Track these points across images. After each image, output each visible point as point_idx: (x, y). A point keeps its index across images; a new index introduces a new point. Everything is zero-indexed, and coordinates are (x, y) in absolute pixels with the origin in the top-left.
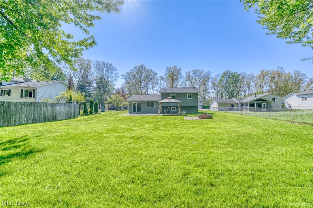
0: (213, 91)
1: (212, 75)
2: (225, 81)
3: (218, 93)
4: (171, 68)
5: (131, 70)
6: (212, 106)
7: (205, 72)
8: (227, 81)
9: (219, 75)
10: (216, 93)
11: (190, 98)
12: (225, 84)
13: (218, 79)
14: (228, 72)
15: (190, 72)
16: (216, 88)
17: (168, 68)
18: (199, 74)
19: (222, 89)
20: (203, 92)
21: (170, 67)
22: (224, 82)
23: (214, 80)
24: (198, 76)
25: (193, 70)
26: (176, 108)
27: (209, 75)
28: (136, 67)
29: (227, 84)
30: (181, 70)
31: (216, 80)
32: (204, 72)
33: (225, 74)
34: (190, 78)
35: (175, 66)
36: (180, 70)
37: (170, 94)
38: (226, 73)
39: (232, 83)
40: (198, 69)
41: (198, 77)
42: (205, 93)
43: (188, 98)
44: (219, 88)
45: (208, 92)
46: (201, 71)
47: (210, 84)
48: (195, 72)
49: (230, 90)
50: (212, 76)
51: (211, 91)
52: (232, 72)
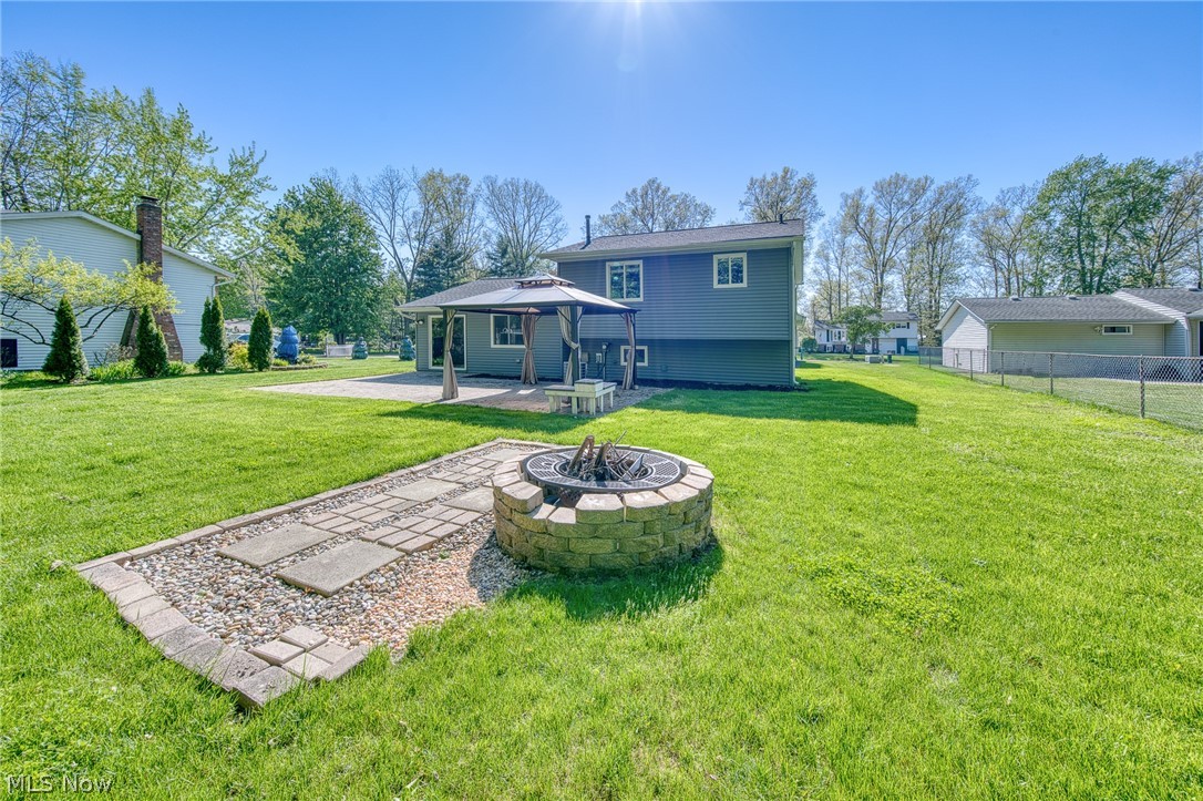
0: (984, 270)
1: (978, 192)
2: (1058, 218)
3: (1014, 280)
4: (769, 178)
5: (616, 206)
6: (949, 343)
7: (939, 182)
8: (1076, 217)
9: (1019, 192)
10: (1001, 280)
11: (731, 285)
12: (1058, 230)
13: (1017, 211)
14: (1081, 166)
15: (861, 192)
16: (1000, 256)
17: (753, 182)
18: (906, 198)
19: (1038, 259)
20: (927, 278)
21: (764, 176)
22: (1050, 223)
23: (991, 221)
24: (900, 207)
25: (878, 179)
26: (645, 348)
27: (961, 195)
28: (634, 191)
29: (1073, 231)
30: (813, 184)
31: (1002, 216)
32: (933, 187)
33: (1063, 180)
34: (863, 218)
35: (786, 171)
36: (807, 185)
37: (607, 264)
38: (1067, 176)
39: (1109, 225)
40: (902, 174)
41: (901, 213)
42: (939, 284)
43: (716, 285)
44: (1019, 258)
45: (956, 280)
46: (919, 181)
47: (967, 239)
48: (888, 189)
49: (1093, 262)
50: (978, 201)
51: (972, 272)
52: (1107, 167)
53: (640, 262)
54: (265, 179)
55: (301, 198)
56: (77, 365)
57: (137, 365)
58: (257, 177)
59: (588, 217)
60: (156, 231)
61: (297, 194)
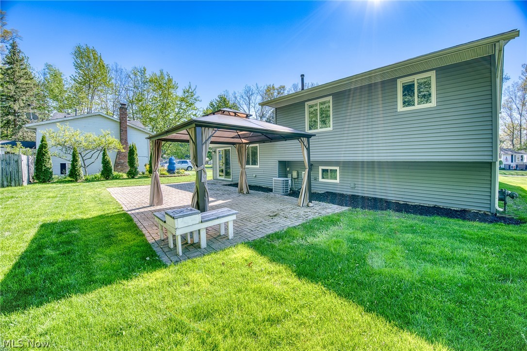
11: (417, 107)
26: (338, 168)
37: (306, 103)
53: (330, 98)
54: (198, 97)
55: (215, 104)
56: (78, 174)
57: (102, 175)
58: (195, 97)
59: (302, 76)
60: (125, 117)
61: (213, 103)
